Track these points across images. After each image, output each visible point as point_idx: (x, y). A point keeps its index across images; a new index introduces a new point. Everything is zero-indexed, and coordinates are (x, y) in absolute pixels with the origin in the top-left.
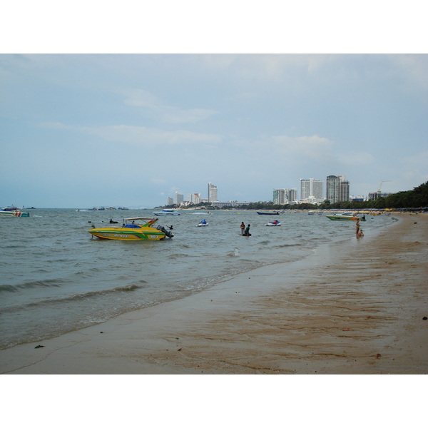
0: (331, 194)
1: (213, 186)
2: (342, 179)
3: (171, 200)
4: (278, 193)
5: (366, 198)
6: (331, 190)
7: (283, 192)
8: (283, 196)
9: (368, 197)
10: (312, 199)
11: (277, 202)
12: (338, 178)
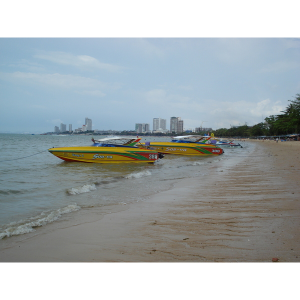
0: (173, 128)
1: (89, 120)
2: (179, 119)
3: (57, 128)
4: (138, 126)
5: (194, 130)
6: (173, 125)
7: (141, 125)
8: (141, 128)
9: (195, 130)
10: (160, 130)
11: (138, 132)
12: (177, 118)
